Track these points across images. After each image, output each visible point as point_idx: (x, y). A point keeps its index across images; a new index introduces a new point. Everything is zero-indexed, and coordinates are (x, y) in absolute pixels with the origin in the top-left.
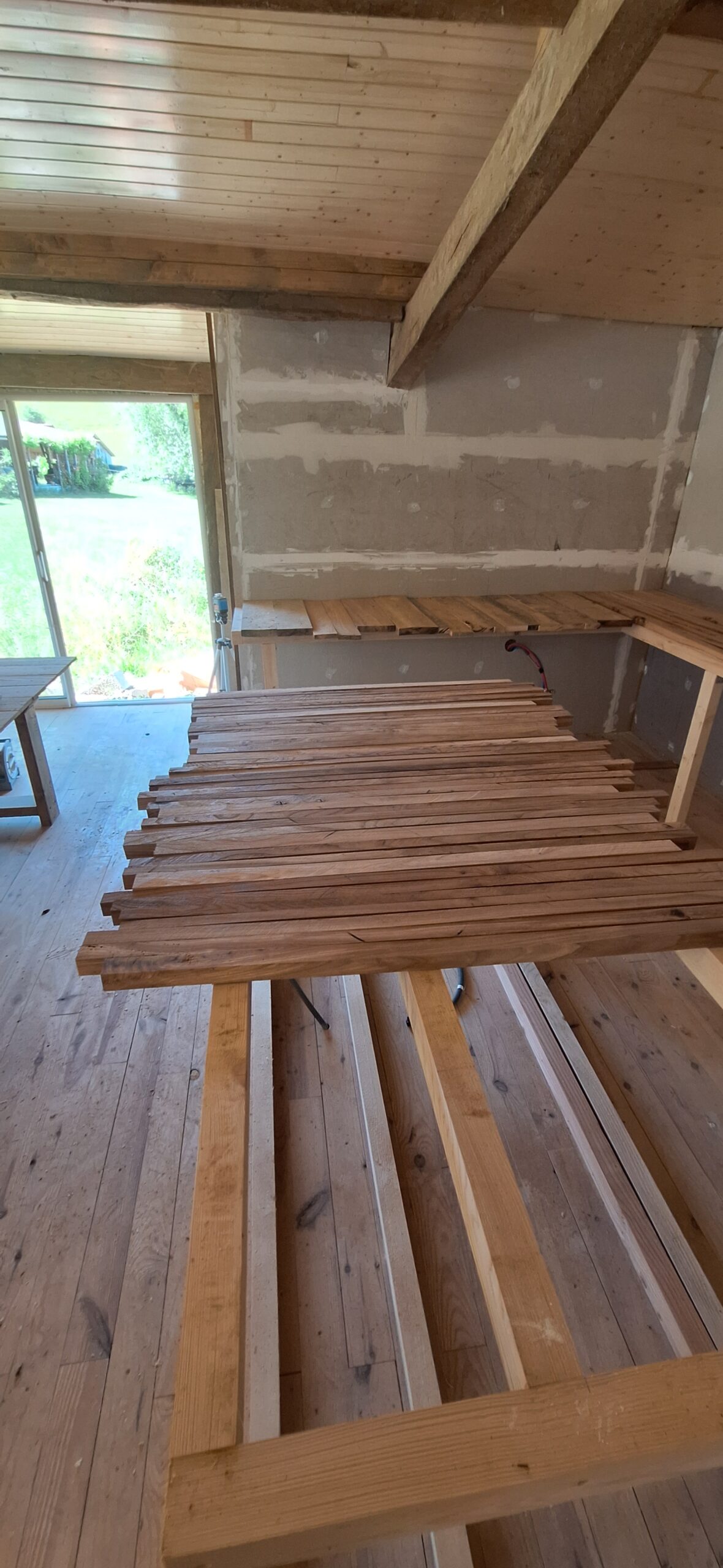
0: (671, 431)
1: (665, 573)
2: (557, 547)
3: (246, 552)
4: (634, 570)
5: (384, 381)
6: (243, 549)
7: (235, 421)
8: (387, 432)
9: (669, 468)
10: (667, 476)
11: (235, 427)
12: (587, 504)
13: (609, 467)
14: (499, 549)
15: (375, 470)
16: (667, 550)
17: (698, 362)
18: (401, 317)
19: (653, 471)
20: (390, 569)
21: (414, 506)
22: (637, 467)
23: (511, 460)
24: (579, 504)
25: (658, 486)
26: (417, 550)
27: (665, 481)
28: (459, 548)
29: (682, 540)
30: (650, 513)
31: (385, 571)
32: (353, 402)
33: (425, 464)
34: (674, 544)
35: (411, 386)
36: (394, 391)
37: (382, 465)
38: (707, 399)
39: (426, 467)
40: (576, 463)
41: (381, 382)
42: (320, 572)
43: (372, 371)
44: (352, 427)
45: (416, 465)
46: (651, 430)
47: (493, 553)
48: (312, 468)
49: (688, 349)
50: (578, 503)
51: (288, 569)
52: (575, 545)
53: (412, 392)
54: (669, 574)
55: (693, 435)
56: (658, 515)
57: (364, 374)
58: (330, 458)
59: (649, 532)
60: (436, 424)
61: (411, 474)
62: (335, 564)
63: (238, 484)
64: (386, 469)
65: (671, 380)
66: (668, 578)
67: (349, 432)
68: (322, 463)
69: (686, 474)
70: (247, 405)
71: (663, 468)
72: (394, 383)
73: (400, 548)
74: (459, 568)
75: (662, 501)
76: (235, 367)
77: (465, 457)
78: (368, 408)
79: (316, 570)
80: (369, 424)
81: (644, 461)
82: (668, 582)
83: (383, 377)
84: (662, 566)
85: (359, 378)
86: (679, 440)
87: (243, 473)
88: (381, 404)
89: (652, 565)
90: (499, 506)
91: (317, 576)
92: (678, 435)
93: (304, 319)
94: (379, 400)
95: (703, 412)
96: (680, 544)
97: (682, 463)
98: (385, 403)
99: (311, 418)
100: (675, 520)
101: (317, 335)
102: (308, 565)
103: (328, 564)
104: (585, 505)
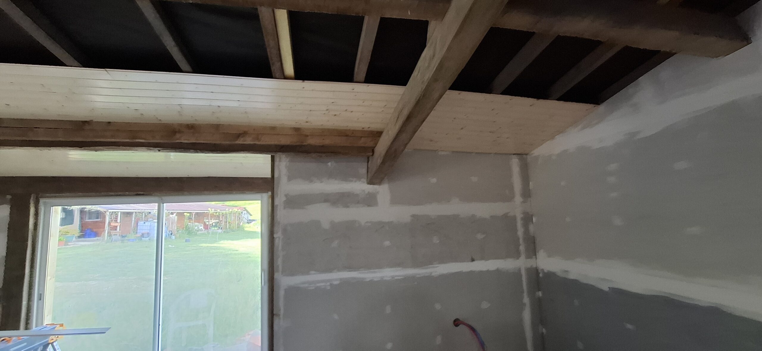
0: (518, 199)
1: (537, 270)
2: (473, 260)
3: (284, 276)
4: (520, 270)
5: (366, 182)
6: (282, 274)
7: (283, 204)
8: (369, 206)
9: (522, 216)
10: (522, 219)
13: (491, 216)
14: (440, 263)
15: (363, 225)
17: (521, 169)
18: (372, 154)
19: (514, 218)
20: (375, 280)
21: (387, 243)
22: (506, 216)
23: (438, 216)
25: (519, 225)
26: (391, 267)
28: (416, 264)
29: (542, 252)
30: (519, 239)
31: (372, 282)
32: (349, 193)
34: (537, 254)
35: (380, 183)
36: (371, 186)
37: (367, 222)
38: (531, 183)
39: (392, 222)
40: (473, 216)
41: (364, 183)
42: (331, 285)
43: (358, 177)
44: (349, 204)
45: (386, 222)
46: (510, 198)
47: (436, 265)
48: (326, 225)
49: (515, 162)
51: (310, 285)
52: (482, 258)
53: (381, 186)
54: (539, 271)
55: (530, 199)
56: (524, 240)
57: (355, 179)
58: (336, 220)
59: (522, 248)
60: (395, 201)
61: (383, 226)
62: (341, 279)
63: (282, 237)
64: (370, 224)
65: (511, 176)
66: (540, 273)
67: (348, 207)
68: (332, 223)
69: (532, 218)
70: (290, 196)
71: (519, 216)
72: (370, 183)
73: (380, 267)
74: (417, 276)
75: (524, 231)
76: (284, 179)
77: (413, 216)
78: (357, 195)
79: (328, 284)
80: (358, 202)
81: (507, 213)
82: (541, 276)
83: (365, 180)
84: (534, 266)
85: (352, 181)
86: (524, 202)
87: (285, 231)
88: (364, 193)
89: (529, 266)
90: (436, 240)
91: (329, 288)
92: (522, 199)
93: (321, 157)
94: (364, 191)
95: (531, 188)
96: (541, 254)
98: (366, 192)
99: (326, 201)
100: (534, 242)
101: (329, 164)
102: (322, 281)
103: (336, 280)
104: (483, 236)
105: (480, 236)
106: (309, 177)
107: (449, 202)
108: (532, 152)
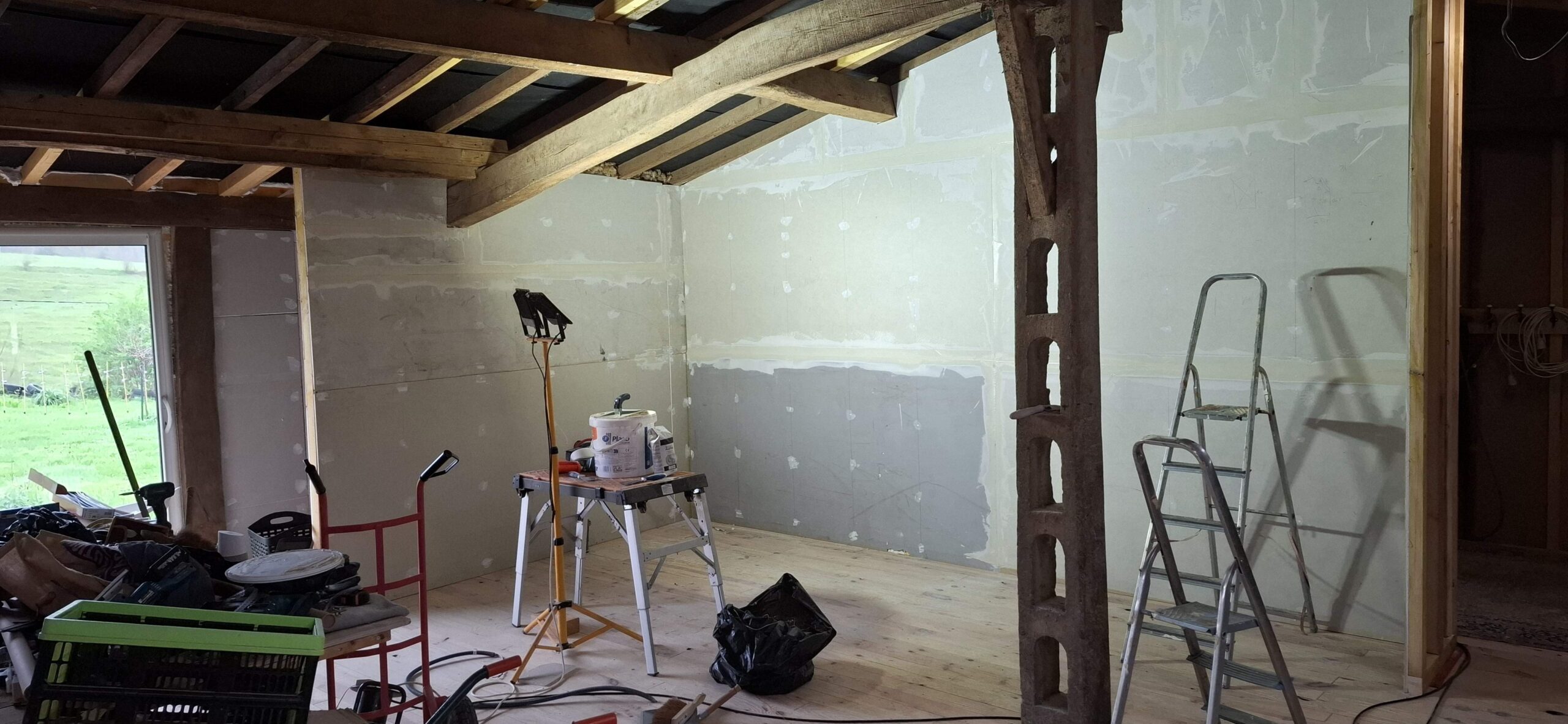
0: (665, 257)
1: (687, 366)
2: (602, 351)
4: (664, 366)
5: (445, 222)
8: (450, 262)
9: (670, 284)
10: (671, 290)
12: (617, 315)
13: (630, 286)
15: (443, 294)
16: (683, 348)
17: (672, 208)
21: (480, 324)
22: (648, 284)
23: (555, 281)
24: (613, 315)
27: (670, 294)
29: (694, 337)
30: (666, 319)
32: (419, 238)
33: (485, 288)
34: (688, 338)
36: (449, 229)
37: (448, 289)
38: (685, 233)
39: (486, 290)
40: (604, 285)
41: (443, 222)
43: (433, 214)
46: (652, 256)
48: (384, 297)
49: (663, 198)
50: (611, 313)
53: (469, 229)
54: (690, 368)
55: (681, 257)
57: (428, 216)
60: (490, 255)
64: (452, 293)
66: (691, 370)
67: (416, 261)
68: (395, 289)
69: (683, 287)
73: (469, 362)
77: (518, 280)
82: (692, 373)
83: (444, 219)
84: (684, 361)
85: (423, 218)
86: (672, 263)
87: (316, 301)
88: (444, 240)
95: (684, 241)
97: (679, 279)
98: (446, 239)
99: (381, 251)
100: (683, 323)
101: (385, 186)
106: (351, 206)
108: (689, 184)
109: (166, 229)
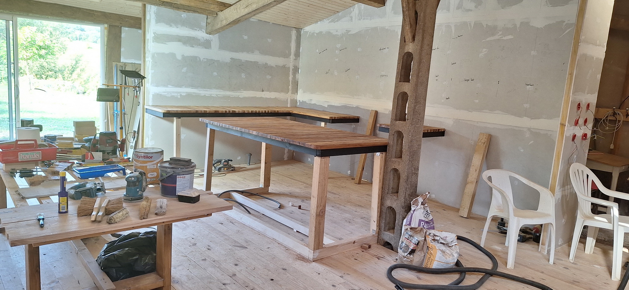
0: (292, 57)
2: (263, 91)
3: (152, 86)
4: (288, 99)
5: (205, 32)
7: (152, 39)
8: (206, 48)
9: (293, 67)
10: (293, 70)
11: (152, 41)
13: (276, 66)
14: (244, 90)
15: (201, 60)
16: (296, 94)
17: (297, 37)
19: (289, 68)
20: (207, 96)
21: (215, 74)
22: (284, 67)
23: (246, 61)
25: (291, 73)
26: (216, 89)
27: (293, 72)
28: (231, 89)
29: (301, 90)
30: (289, 82)
31: (204, 96)
32: (194, 37)
33: (218, 60)
34: (298, 91)
35: (214, 34)
36: (208, 35)
38: (301, 48)
39: (219, 61)
40: (266, 64)
41: (204, 32)
42: (181, 95)
43: (200, 28)
44: (194, 45)
45: (216, 60)
46: (287, 56)
47: (242, 91)
48: (179, 57)
49: (294, 33)
51: (168, 94)
52: (268, 90)
53: (214, 36)
54: (298, 102)
55: (299, 58)
56: (292, 82)
57: (198, 29)
58: (185, 55)
59: (290, 87)
60: (222, 47)
61: (214, 63)
62: (186, 93)
63: (151, 61)
64: (205, 60)
65: (290, 42)
67: (193, 47)
68: (183, 56)
69: (298, 69)
70: (157, 34)
71: (291, 67)
72: (208, 33)
73: (211, 88)
74: (231, 96)
75: (293, 78)
76: (153, 22)
77: (232, 59)
78: (199, 40)
79: (179, 94)
80: (199, 45)
81: (286, 65)
82: (298, 104)
83: (204, 31)
84: (295, 99)
85: (197, 30)
86: (295, 59)
87: (153, 57)
88: (204, 38)
89: (292, 98)
90: (243, 75)
91: (179, 97)
92: (295, 58)
94: (203, 38)
95: (300, 51)
96: (300, 91)
97: (297, 67)
98: (205, 39)
99: (179, 41)
100: (297, 84)
101: (182, 15)
102: (176, 92)
103: (184, 93)
104: (270, 77)
105: (269, 77)
106: (170, 22)
107: (253, 52)
108: (305, 28)
109: (106, 25)
